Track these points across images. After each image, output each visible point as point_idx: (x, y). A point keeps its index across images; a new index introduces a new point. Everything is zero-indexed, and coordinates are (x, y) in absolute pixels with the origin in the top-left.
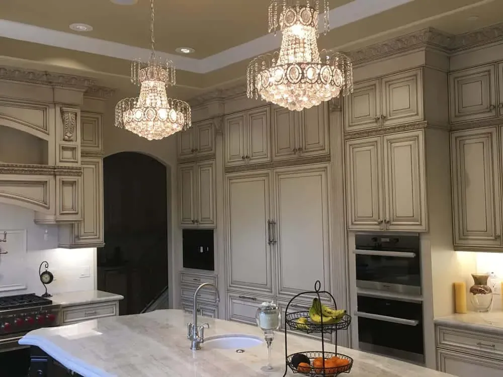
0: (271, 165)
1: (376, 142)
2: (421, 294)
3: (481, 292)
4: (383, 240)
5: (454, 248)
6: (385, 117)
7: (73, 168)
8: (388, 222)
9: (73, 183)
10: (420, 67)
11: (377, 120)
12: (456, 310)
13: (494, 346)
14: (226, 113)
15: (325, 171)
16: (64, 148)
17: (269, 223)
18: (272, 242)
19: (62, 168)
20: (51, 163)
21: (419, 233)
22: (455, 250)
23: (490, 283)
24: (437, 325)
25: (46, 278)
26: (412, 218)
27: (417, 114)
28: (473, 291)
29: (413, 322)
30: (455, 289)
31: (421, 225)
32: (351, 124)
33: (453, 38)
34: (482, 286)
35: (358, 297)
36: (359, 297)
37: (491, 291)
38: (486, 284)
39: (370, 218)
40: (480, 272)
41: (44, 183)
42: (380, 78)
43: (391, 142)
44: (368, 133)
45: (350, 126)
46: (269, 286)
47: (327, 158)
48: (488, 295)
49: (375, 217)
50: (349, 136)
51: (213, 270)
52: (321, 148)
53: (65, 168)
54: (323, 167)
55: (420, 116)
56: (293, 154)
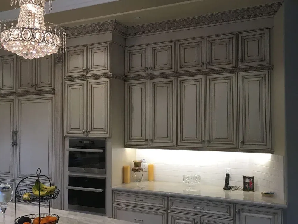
0: (16, 94)
1: (83, 83)
2: (105, 173)
3: (138, 171)
4: (85, 142)
5: (125, 146)
6: (89, 69)
8: (89, 131)
10: (109, 42)
11: (84, 70)
12: (124, 182)
13: (142, 200)
15: (51, 99)
17: (13, 132)
18: (14, 144)
21: (106, 138)
22: (125, 148)
23: (143, 166)
24: (113, 191)
26: (102, 129)
27: (107, 69)
28: (134, 170)
29: (100, 190)
30: (124, 170)
31: (107, 133)
32: (68, 72)
33: (127, 28)
34: (138, 167)
35: (69, 177)
37: (142, 170)
38: (140, 166)
39: (78, 129)
40: (138, 160)
42: (87, 46)
43: (92, 84)
44: (79, 78)
45: (68, 73)
46: (11, 173)
47: (53, 92)
48: (142, 172)
49: (81, 128)
50: (66, 79)
52: (49, 85)
54: (51, 97)
55: (109, 70)
56: (31, 88)
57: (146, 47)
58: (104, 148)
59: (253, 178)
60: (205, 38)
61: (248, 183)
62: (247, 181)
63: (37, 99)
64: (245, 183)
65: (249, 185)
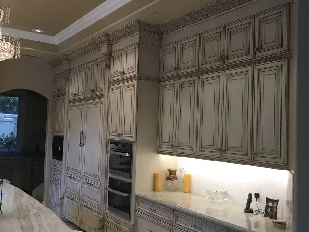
0: (85, 99)
1: (120, 87)
2: (130, 177)
3: (171, 179)
4: (120, 145)
5: (158, 152)
6: (124, 72)
8: (122, 134)
10: (137, 43)
11: (121, 74)
12: (154, 189)
13: (156, 211)
14: (71, 68)
15: (102, 104)
17: (81, 133)
18: (81, 145)
21: (132, 142)
22: (158, 154)
23: (178, 174)
26: (130, 133)
28: (168, 179)
29: (124, 194)
30: (155, 177)
31: (133, 137)
34: (172, 176)
36: (110, 179)
37: (177, 179)
38: (175, 175)
39: (116, 132)
40: (173, 169)
42: (124, 49)
43: (125, 87)
44: (118, 82)
45: (112, 77)
46: (80, 171)
47: (102, 96)
48: (175, 181)
49: (118, 131)
50: (112, 83)
51: (62, 160)
52: (101, 90)
54: (101, 102)
55: (136, 72)
56: (92, 93)
57: (176, 45)
58: (130, 152)
59: (277, 201)
60: (224, 27)
61: (271, 207)
62: (270, 204)
63: (94, 103)
64: (267, 207)
65: (271, 210)
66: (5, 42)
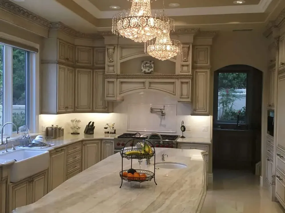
7: (187, 75)
9: (187, 83)
14: (280, 35)
16: (183, 66)
19: (181, 75)
20: (177, 73)
25: (183, 128)
41: (173, 83)
51: (273, 136)
53: (183, 75)
66: (156, 19)
